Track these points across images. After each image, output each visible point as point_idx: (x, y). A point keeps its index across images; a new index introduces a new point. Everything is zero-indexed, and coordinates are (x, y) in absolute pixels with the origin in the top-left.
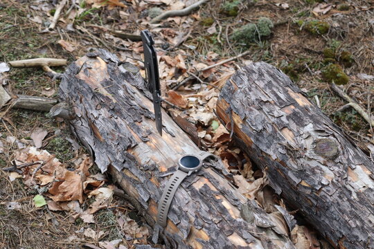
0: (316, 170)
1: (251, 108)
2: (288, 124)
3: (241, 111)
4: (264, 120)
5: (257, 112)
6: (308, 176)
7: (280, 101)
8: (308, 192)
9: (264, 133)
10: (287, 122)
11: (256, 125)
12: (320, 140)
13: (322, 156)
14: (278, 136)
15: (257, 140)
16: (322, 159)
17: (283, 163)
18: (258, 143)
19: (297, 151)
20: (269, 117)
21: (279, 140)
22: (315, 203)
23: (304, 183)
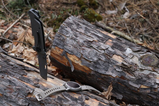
0: (150, 76)
1: (83, 47)
2: (115, 52)
3: (76, 52)
4: (96, 54)
5: (89, 50)
6: (145, 81)
7: (101, 39)
8: (148, 91)
9: (100, 62)
10: (114, 51)
11: (91, 58)
12: (143, 56)
13: (150, 66)
14: (112, 61)
15: (96, 67)
16: (150, 68)
17: (123, 77)
18: (96, 70)
19: (131, 67)
20: (99, 50)
21: (114, 63)
22: (155, 97)
23: (143, 87)
